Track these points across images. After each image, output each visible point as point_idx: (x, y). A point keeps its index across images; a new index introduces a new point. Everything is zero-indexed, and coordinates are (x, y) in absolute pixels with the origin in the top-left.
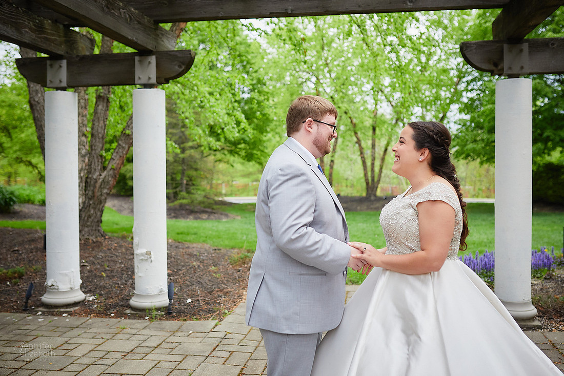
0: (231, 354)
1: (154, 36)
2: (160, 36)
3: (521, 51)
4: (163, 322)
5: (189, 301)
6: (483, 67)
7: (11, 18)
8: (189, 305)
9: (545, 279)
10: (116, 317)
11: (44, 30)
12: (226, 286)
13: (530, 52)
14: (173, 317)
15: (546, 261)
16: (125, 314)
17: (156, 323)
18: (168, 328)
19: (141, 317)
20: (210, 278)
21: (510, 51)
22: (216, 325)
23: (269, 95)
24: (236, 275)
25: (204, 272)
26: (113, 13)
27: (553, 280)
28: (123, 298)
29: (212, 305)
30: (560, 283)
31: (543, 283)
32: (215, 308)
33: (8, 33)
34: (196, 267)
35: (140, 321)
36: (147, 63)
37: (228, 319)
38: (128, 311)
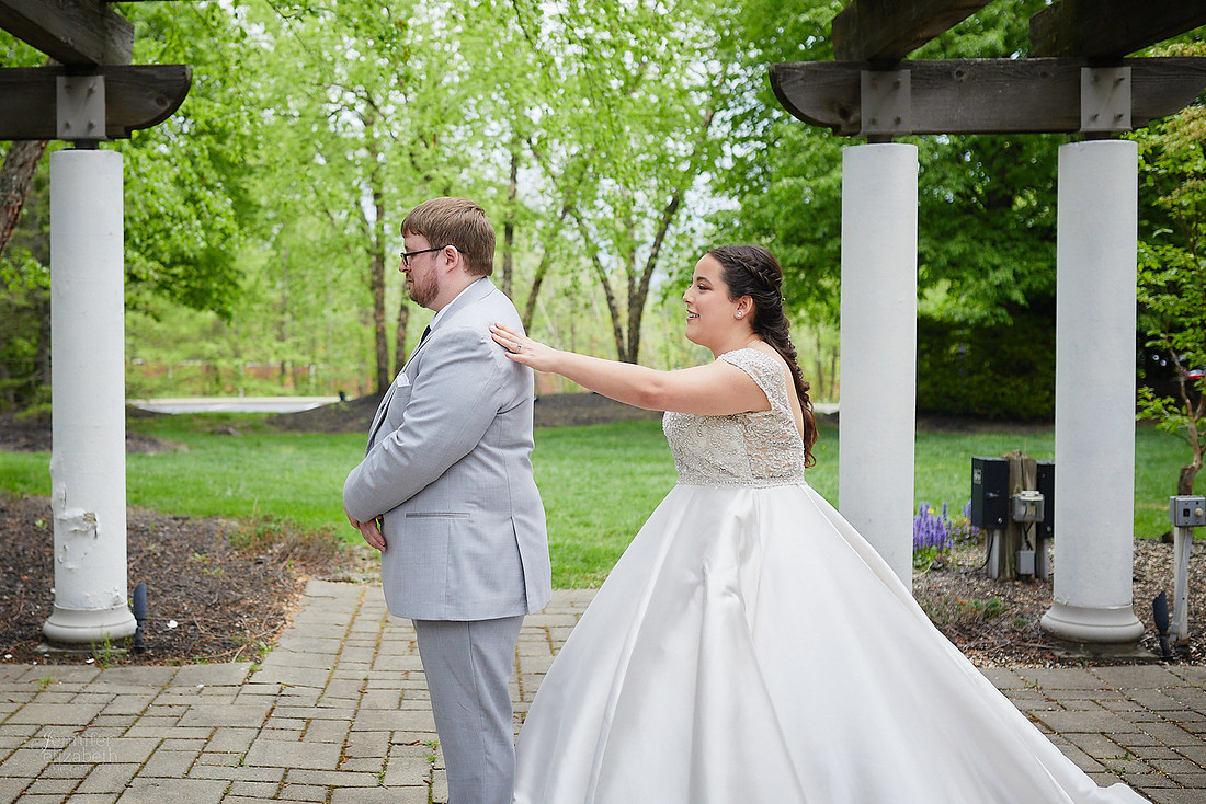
0: (308, 723)
1: (99, 32)
2: (110, 30)
3: (897, 85)
4: (130, 668)
5: (173, 624)
6: (819, 118)
8: (174, 633)
9: (933, 569)
10: (18, 659)
12: (239, 595)
13: (913, 89)
14: (148, 658)
15: (934, 532)
16: (38, 654)
17: (113, 671)
18: (145, 679)
19: (74, 660)
20: (197, 579)
21: (874, 86)
22: (252, 672)
23: (246, 142)
24: (255, 570)
25: (180, 566)
27: (948, 571)
28: (19, 623)
29: (227, 632)
30: (963, 576)
31: (929, 577)
32: (237, 640)
34: (159, 555)
35: (76, 668)
36: (86, 92)
37: (271, 659)
38: (42, 648)
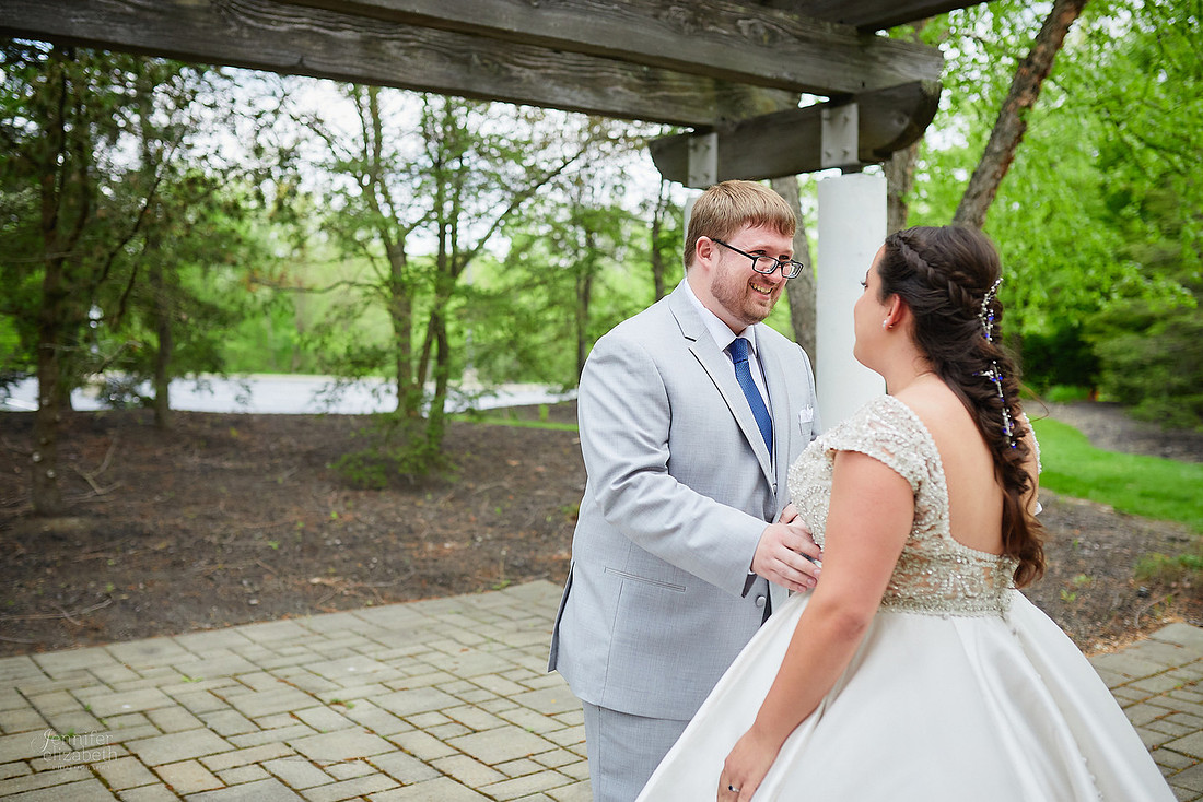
1: (857, 62)
2: (882, 58)
7: (581, 71)
11: (661, 82)
26: (714, 32)
33: (572, 99)
36: (842, 120)
